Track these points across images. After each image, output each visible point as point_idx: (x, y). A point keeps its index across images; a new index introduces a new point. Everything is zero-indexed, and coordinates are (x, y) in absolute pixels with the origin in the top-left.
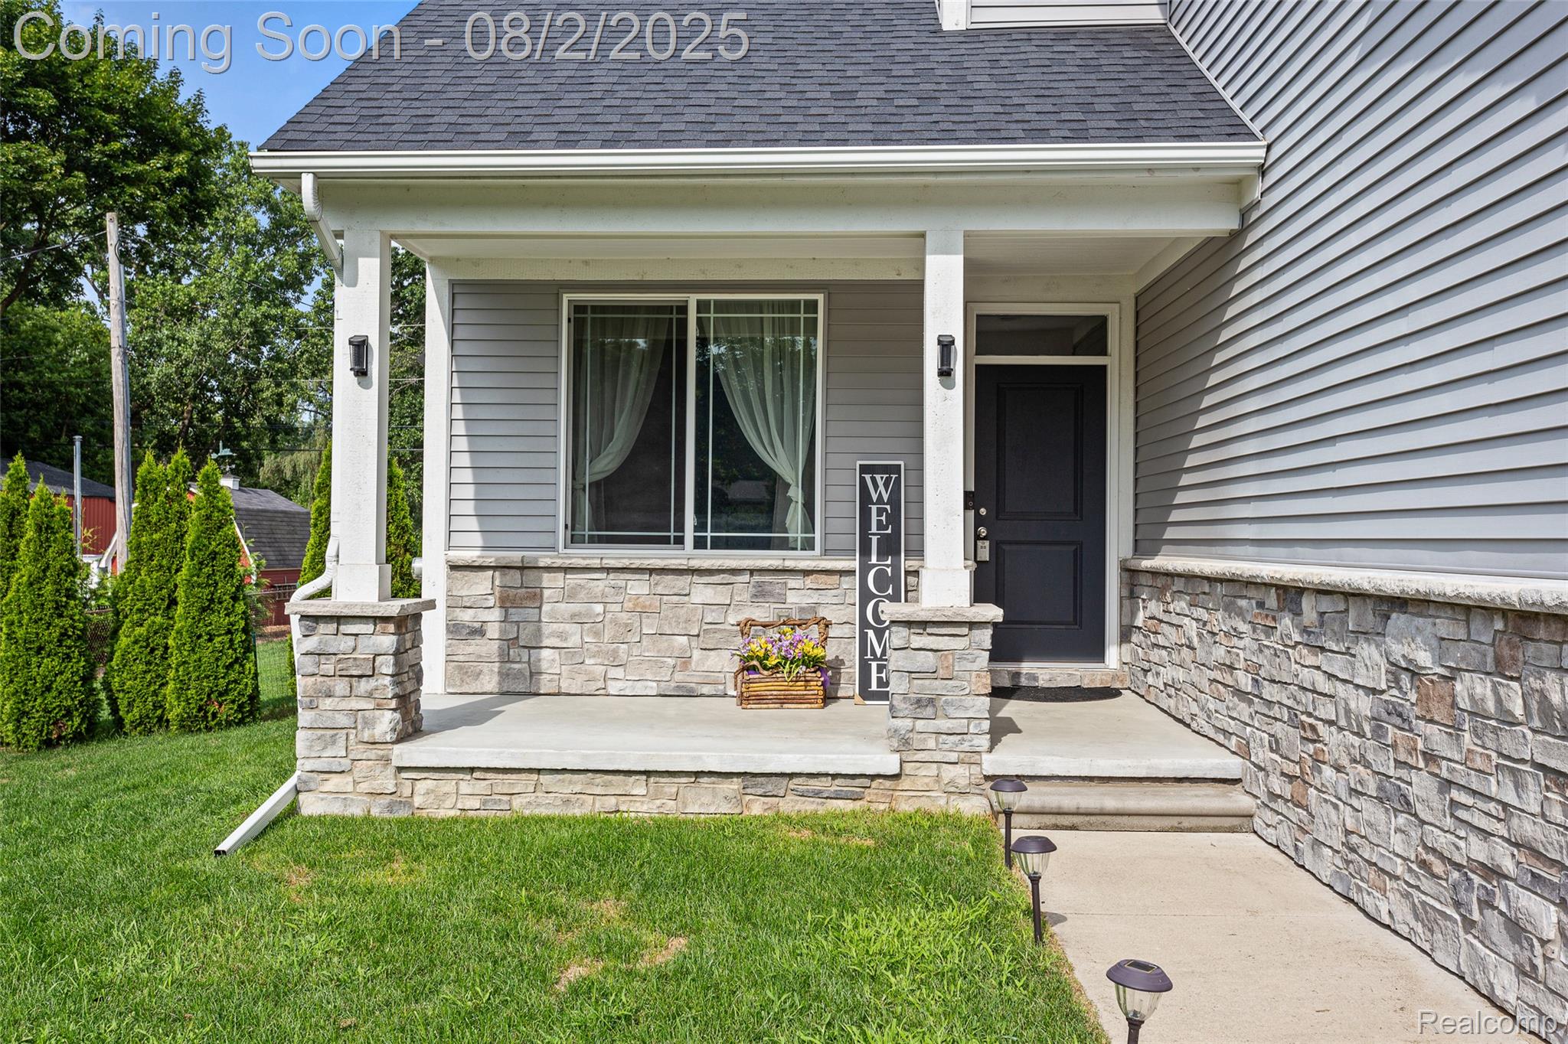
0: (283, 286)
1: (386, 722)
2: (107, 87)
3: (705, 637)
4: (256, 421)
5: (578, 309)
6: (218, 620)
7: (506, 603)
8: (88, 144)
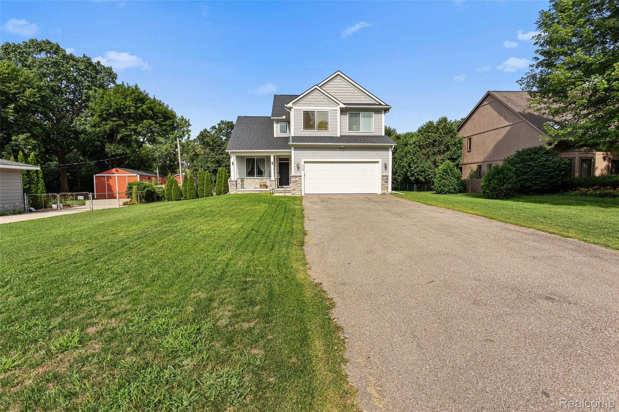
1: (236, 188)
2: (159, 109)
3: (257, 184)
5: (246, 158)
7: (241, 181)
8: (157, 119)
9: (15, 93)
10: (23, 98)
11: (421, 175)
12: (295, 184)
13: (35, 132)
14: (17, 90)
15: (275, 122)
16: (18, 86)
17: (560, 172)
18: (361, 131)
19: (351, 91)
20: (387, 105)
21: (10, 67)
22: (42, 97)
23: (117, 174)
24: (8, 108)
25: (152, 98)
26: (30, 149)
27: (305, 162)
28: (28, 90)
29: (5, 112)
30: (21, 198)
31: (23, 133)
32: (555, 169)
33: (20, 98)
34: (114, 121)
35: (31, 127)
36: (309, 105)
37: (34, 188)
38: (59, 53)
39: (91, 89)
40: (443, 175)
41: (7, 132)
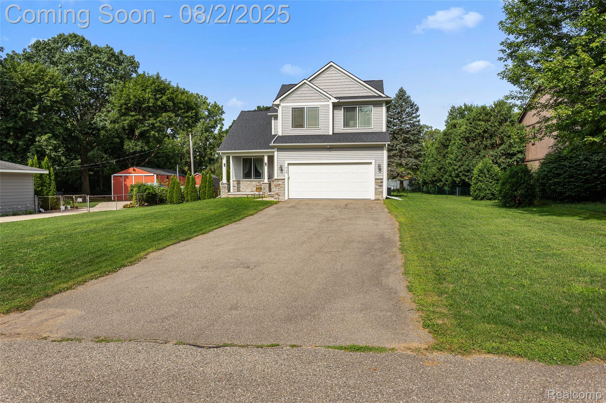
0: (211, 127)
1: (227, 191)
2: (180, 99)
3: (253, 186)
4: (206, 159)
5: (243, 158)
6: (211, 189)
7: (237, 184)
8: (178, 111)
9: (40, 93)
10: (47, 98)
11: (466, 176)
12: (278, 188)
13: (57, 133)
14: (43, 91)
15: (273, 118)
16: (43, 86)
17: (600, 175)
18: (357, 128)
19: (346, 83)
20: (387, 97)
21: (38, 68)
22: (65, 96)
23: (134, 173)
24: (33, 109)
25: (175, 86)
26: (51, 150)
27: (289, 164)
28: (52, 90)
29: (30, 114)
30: (32, 199)
31: (46, 133)
32: (593, 170)
33: (45, 99)
34: (132, 116)
35: (53, 127)
36: (298, 101)
37: (46, 190)
38: (83, 46)
39: (112, 83)
40: (479, 176)
41: (32, 134)
